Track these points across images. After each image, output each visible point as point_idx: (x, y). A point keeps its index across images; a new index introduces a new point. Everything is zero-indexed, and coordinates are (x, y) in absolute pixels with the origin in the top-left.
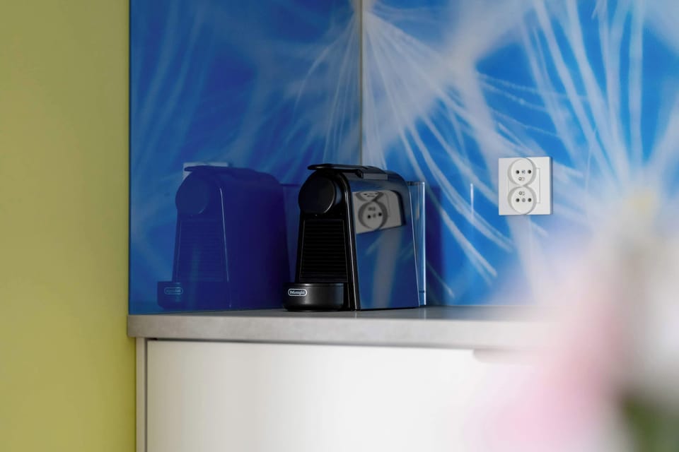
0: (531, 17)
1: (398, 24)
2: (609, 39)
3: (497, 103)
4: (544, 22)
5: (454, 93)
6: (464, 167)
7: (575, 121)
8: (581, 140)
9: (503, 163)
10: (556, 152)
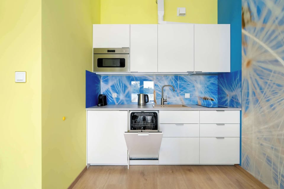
0: (115, 83)
1: (104, 83)
2: (121, 85)
3: (112, 89)
4: (116, 83)
5: (109, 88)
6: (109, 94)
7: (119, 91)
8: (119, 92)
9: (113, 94)
10: (117, 93)
